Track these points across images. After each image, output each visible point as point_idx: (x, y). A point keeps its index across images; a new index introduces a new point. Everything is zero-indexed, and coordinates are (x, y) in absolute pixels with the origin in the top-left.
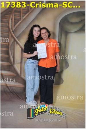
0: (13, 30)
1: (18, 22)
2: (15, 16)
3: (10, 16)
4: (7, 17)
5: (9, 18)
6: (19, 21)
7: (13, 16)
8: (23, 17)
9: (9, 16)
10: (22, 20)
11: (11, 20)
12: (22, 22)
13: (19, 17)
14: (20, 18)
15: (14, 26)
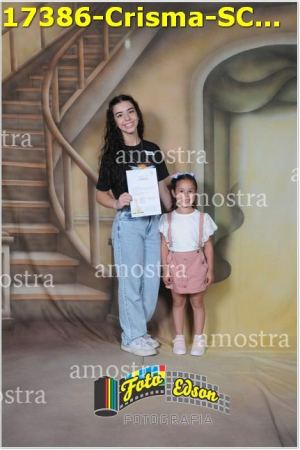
0: (59, 120)
1: (71, 95)
2: (60, 76)
3: (46, 76)
5: (43, 84)
6: (73, 89)
7: (54, 75)
8: (86, 76)
9: (42, 78)
10: (83, 86)
11: (51, 88)
12: (85, 91)
13: (75, 79)
14: (79, 82)
15: (61, 107)
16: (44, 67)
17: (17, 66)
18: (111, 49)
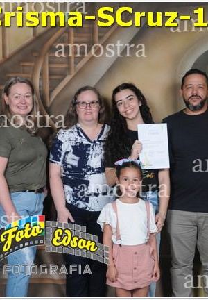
0: (48, 105)
1: (60, 81)
2: (50, 63)
3: (36, 64)
4: (25, 68)
5: (34, 70)
6: (64, 76)
7: (44, 62)
8: (76, 63)
9: (33, 64)
10: (73, 73)
11: (41, 74)
12: (74, 77)
13: (65, 66)
14: (69, 69)
15: (51, 92)
16: (35, 54)
17: (8, 53)
18: (100, 38)
